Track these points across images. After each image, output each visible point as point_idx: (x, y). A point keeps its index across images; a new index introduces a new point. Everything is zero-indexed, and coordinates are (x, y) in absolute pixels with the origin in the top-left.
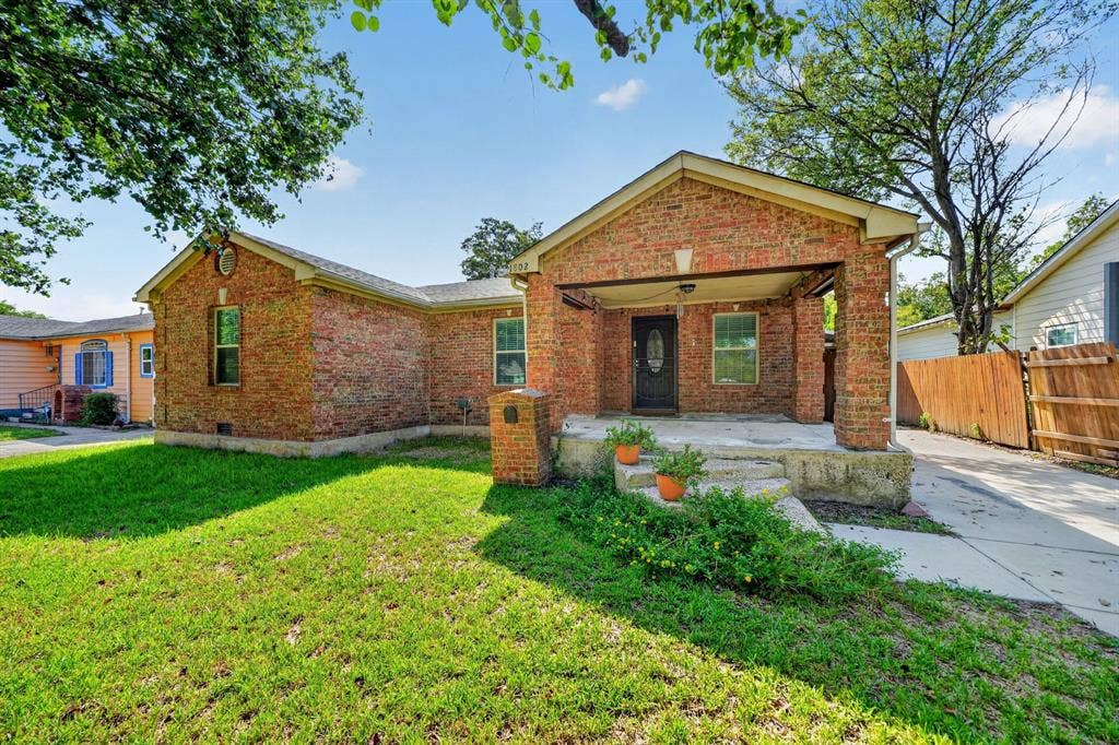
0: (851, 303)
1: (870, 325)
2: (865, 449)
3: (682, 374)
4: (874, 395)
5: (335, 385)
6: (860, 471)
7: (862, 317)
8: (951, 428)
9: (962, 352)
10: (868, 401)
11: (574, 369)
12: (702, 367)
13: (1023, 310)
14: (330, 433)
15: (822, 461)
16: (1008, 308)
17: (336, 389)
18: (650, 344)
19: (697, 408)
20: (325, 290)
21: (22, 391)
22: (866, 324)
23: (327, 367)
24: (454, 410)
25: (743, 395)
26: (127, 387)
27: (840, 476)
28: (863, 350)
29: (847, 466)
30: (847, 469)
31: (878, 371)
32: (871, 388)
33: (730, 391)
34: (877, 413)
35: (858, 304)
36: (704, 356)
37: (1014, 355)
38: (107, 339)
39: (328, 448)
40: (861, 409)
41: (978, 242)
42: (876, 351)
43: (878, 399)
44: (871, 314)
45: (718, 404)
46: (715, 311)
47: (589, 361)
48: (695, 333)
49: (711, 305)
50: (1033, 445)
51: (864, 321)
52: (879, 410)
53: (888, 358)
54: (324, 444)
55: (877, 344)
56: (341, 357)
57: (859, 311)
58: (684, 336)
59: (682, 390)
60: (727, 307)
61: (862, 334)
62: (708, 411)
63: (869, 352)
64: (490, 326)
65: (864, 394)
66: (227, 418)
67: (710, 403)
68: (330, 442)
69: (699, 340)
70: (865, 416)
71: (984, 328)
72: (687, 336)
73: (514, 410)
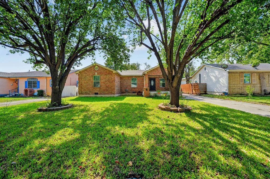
3: (156, 86)
8: (186, 93)
9: (187, 83)
12: (159, 85)
13: (193, 78)
14: (116, 94)
16: (191, 78)
18: (152, 82)
20: (116, 74)
21: (10, 90)
24: (125, 91)
26: (46, 89)
37: (191, 84)
38: (38, 78)
41: (188, 69)
46: (160, 78)
50: (193, 94)
59: (156, 88)
64: (131, 79)
66: (97, 92)
69: (158, 81)
71: (189, 80)
73: (147, 89)
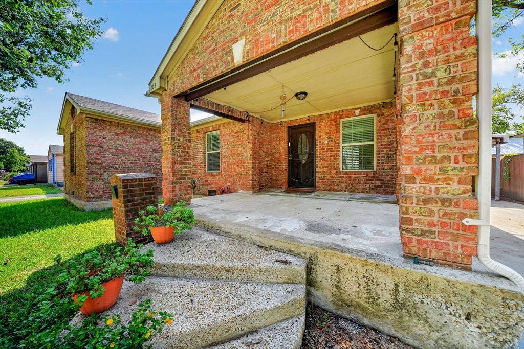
0: (408, 49)
1: (441, 74)
2: (431, 262)
3: (318, 164)
4: (447, 180)
5: (105, 172)
6: (417, 298)
7: (426, 65)
10: (437, 190)
11: (241, 161)
12: (332, 158)
14: (101, 197)
15: (361, 270)
17: (106, 174)
19: (329, 187)
20: (96, 120)
22: (433, 74)
23: (98, 162)
25: (362, 179)
27: (386, 297)
28: (429, 113)
29: (397, 286)
30: (397, 291)
31: (455, 143)
32: (443, 170)
33: (353, 176)
34: (453, 209)
35: (420, 47)
36: (334, 151)
39: (99, 205)
40: (426, 202)
42: (451, 114)
43: (455, 187)
44: (442, 56)
45: (343, 185)
46: (341, 117)
47: (249, 155)
48: (328, 133)
49: (338, 112)
51: (429, 70)
52: (457, 205)
53: (474, 121)
54: (96, 203)
55: (454, 102)
56: (109, 156)
57: (422, 55)
58: (320, 137)
59: (318, 175)
60: (351, 113)
61: (426, 89)
62: (337, 190)
63: (441, 115)
64: (204, 137)
65: (431, 180)
67: (338, 185)
68: (99, 203)
69: (330, 139)
70: (432, 213)
72: (322, 136)
